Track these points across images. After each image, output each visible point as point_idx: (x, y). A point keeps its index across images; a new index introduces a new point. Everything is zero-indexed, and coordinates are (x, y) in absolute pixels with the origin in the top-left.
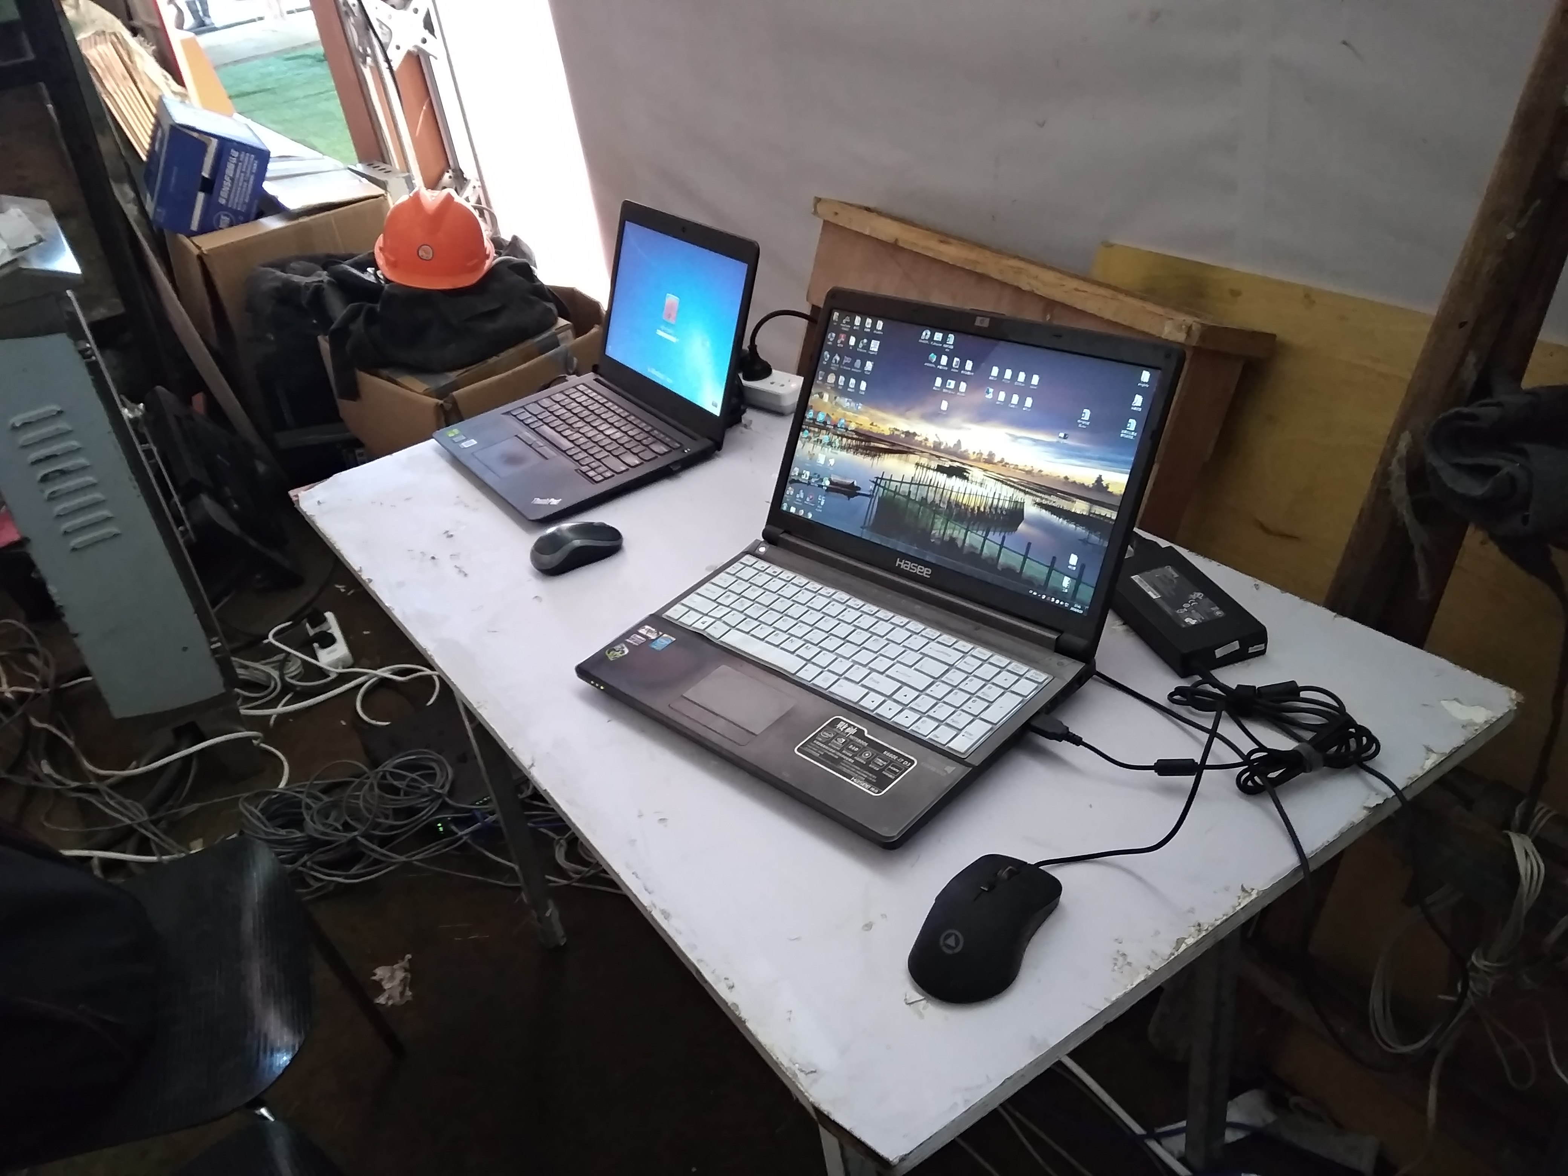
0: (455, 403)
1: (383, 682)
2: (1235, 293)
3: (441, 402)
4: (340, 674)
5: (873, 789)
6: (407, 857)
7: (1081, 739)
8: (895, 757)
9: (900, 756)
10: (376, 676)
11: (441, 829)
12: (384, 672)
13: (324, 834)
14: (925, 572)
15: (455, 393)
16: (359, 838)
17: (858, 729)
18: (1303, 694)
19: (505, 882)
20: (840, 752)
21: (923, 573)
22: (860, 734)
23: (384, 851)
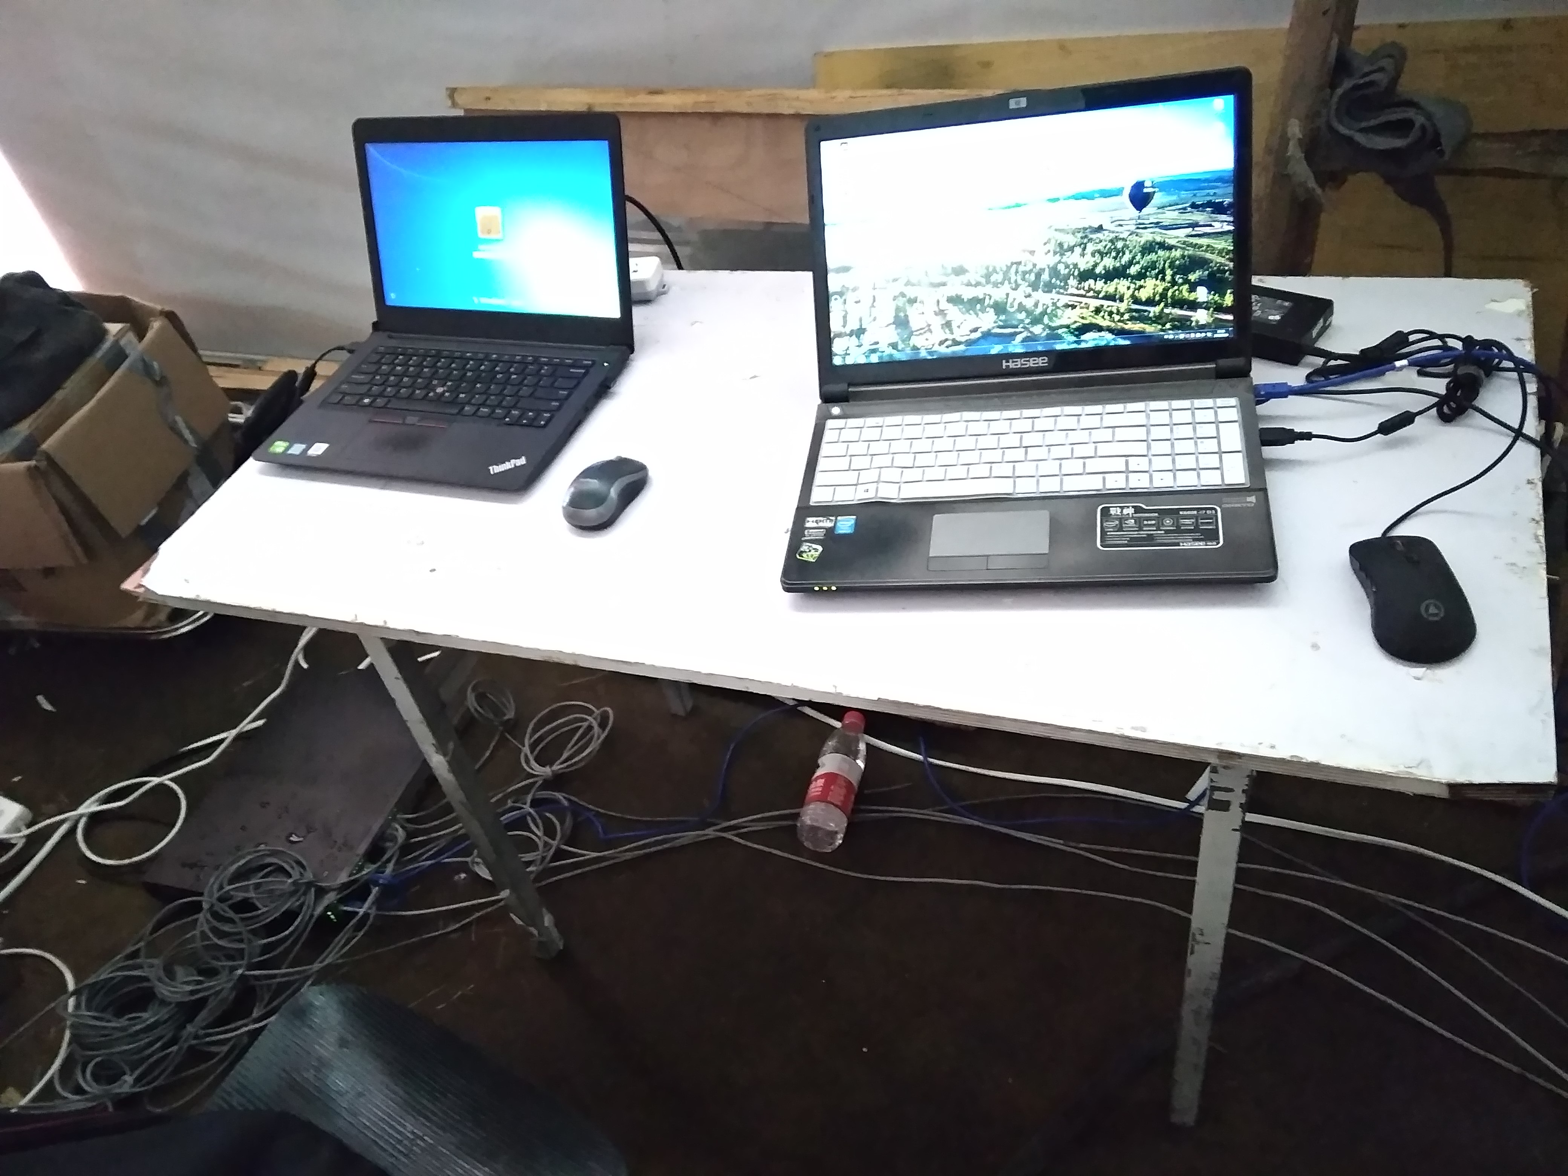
0: (48, 457)
1: (94, 818)
2: (987, 65)
3: (33, 463)
4: (28, 837)
5: (1208, 544)
6: (321, 962)
7: (1310, 433)
8: (1195, 512)
9: (1198, 509)
10: (81, 816)
11: (332, 917)
12: (90, 806)
13: (192, 993)
14: (1041, 362)
15: (44, 446)
16: (247, 973)
17: (1133, 507)
18: (1412, 338)
19: (443, 929)
20: (1141, 529)
21: (1038, 363)
22: (1137, 510)
23: (283, 971)
